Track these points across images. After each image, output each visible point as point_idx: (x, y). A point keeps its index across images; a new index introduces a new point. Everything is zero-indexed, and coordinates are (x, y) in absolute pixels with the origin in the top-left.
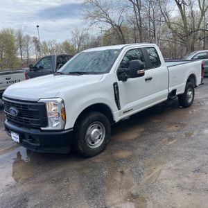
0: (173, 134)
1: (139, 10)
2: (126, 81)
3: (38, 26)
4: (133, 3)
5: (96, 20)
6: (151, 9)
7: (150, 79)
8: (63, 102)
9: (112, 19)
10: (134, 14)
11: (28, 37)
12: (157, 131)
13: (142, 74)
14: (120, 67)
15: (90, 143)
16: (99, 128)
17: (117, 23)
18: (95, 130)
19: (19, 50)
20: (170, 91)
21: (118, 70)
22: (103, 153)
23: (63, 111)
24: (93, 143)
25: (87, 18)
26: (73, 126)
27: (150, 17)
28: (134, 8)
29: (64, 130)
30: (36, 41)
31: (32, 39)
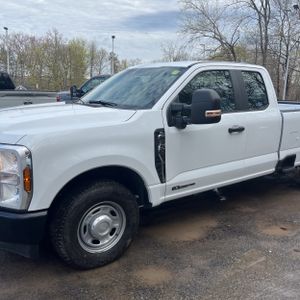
0: (270, 246)
1: (267, 23)
2: (184, 127)
3: (113, 37)
4: (259, 13)
5: (198, 34)
6: (286, 23)
7: (241, 130)
8: (29, 155)
9: (223, 34)
10: (258, 28)
11: (103, 53)
12: (241, 232)
13: (217, 119)
14: (175, 100)
15: (89, 242)
16: (113, 213)
17: (229, 41)
18: (102, 218)
19: (88, 70)
20: (282, 157)
21: (171, 106)
22: (115, 265)
23: (28, 173)
24: (96, 241)
25: (186, 31)
26: (47, 206)
27: (282, 35)
28: (260, 20)
29: (25, 212)
30: (113, 58)
31: (108, 56)
